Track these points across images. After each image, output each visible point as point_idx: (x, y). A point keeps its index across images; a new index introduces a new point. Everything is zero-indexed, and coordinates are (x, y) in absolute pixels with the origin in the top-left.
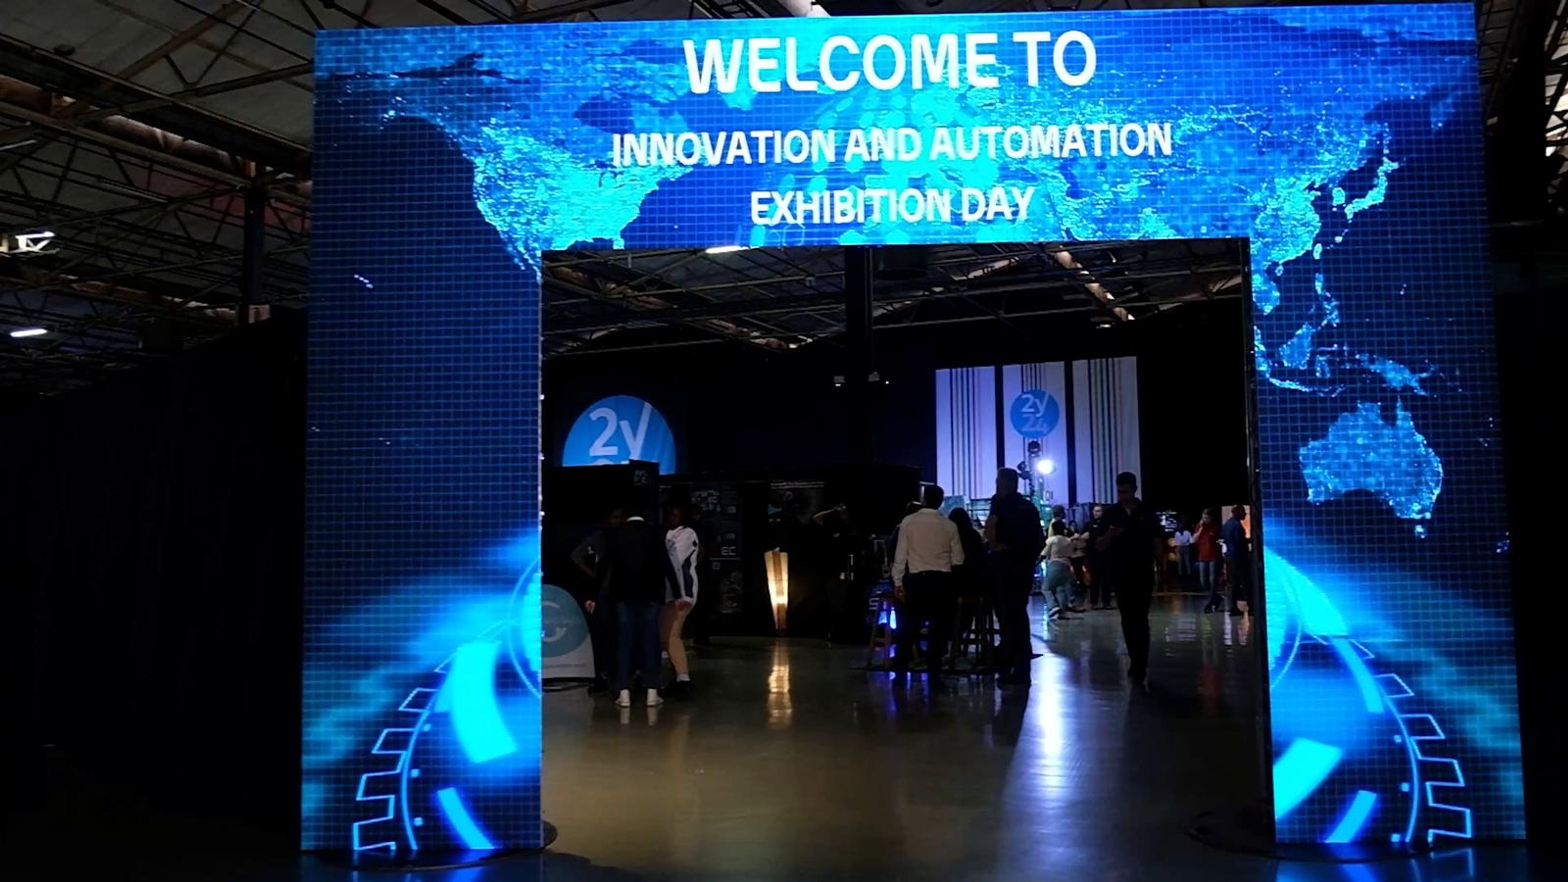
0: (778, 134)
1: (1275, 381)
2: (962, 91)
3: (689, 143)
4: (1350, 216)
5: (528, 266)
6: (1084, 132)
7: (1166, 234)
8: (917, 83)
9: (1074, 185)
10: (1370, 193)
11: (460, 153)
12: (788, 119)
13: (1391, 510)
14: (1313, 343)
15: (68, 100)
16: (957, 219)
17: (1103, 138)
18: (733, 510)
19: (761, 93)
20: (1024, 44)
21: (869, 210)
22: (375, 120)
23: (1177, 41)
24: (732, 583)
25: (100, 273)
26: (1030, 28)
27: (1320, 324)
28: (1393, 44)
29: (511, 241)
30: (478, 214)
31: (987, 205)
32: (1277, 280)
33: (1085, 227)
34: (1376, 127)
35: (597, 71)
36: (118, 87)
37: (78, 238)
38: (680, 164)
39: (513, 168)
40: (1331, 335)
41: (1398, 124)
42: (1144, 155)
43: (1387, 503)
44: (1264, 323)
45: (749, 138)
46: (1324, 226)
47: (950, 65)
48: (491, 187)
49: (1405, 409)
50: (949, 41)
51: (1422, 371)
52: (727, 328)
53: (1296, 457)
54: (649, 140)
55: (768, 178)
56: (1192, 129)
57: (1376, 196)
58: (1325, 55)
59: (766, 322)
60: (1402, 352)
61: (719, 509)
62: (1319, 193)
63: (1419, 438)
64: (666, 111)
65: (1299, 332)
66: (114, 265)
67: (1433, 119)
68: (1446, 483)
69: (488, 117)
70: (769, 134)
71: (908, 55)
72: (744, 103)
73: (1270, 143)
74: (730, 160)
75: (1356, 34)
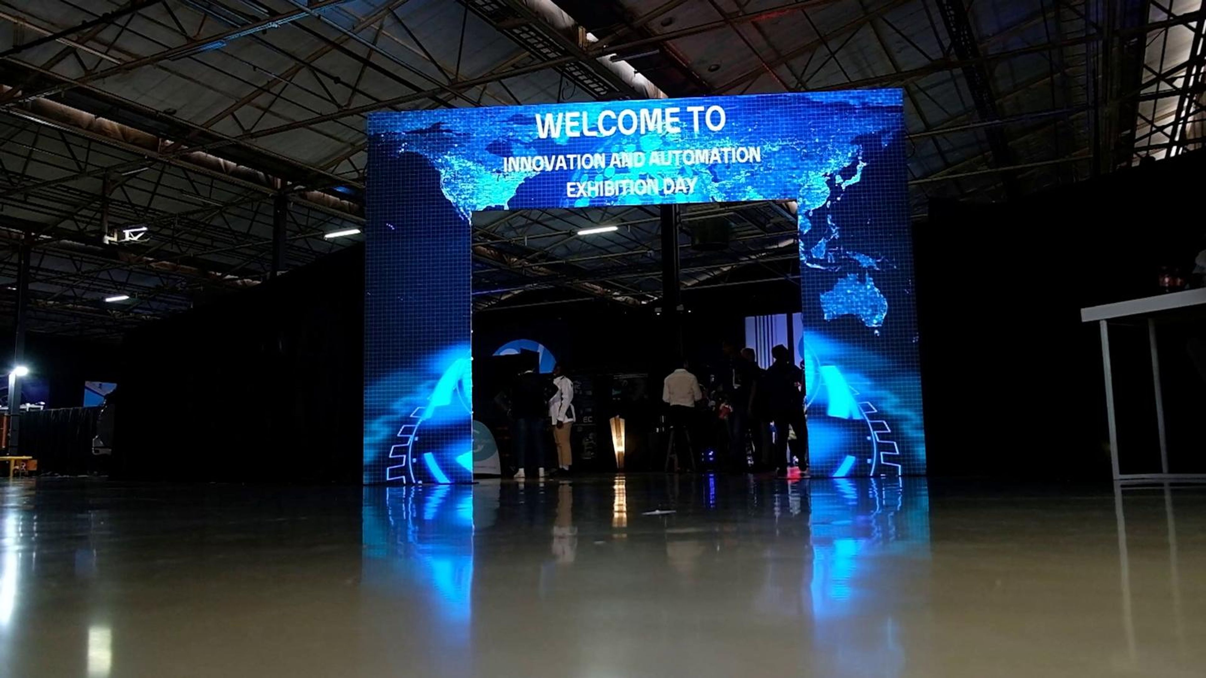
0: (579, 156)
1: (809, 265)
2: (664, 134)
3: (538, 161)
4: (844, 188)
5: (466, 218)
6: (720, 152)
7: (759, 198)
8: (643, 131)
9: (715, 176)
10: (853, 178)
11: (434, 168)
12: (584, 149)
13: (863, 323)
14: (826, 247)
15: (168, 142)
16: (662, 193)
17: (729, 155)
18: (590, 393)
19: (571, 138)
20: (692, 112)
21: (621, 190)
22: (395, 153)
23: (763, 109)
24: (590, 440)
25: (169, 256)
26: (695, 105)
27: (829, 238)
28: (864, 108)
29: (457, 207)
30: (443, 194)
31: (675, 186)
32: (810, 218)
33: (721, 196)
34: (856, 147)
35: (496, 129)
36: (202, 134)
37: (161, 232)
38: (534, 171)
39: (458, 173)
40: (835, 243)
41: (866, 145)
42: (748, 162)
43: (861, 320)
44: (804, 238)
45: (565, 158)
46: (832, 193)
47: (658, 123)
48: (448, 183)
49: (870, 276)
50: (657, 112)
51: (879, 258)
52: (596, 290)
53: (819, 299)
54: (520, 160)
55: (575, 176)
56: (770, 150)
57: (856, 179)
58: (832, 114)
59: (624, 284)
60: (868, 250)
61: (581, 393)
62: (829, 178)
63: (876, 290)
64: (528, 146)
65: (820, 242)
66: (180, 249)
67: (883, 143)
68: (889, 311)
69: (447, 151)
70: (575, 156)
71: (639, 118)
72: (563, 142)
73: (806, 155)
74: (557, 168)
75: (846, 104)
